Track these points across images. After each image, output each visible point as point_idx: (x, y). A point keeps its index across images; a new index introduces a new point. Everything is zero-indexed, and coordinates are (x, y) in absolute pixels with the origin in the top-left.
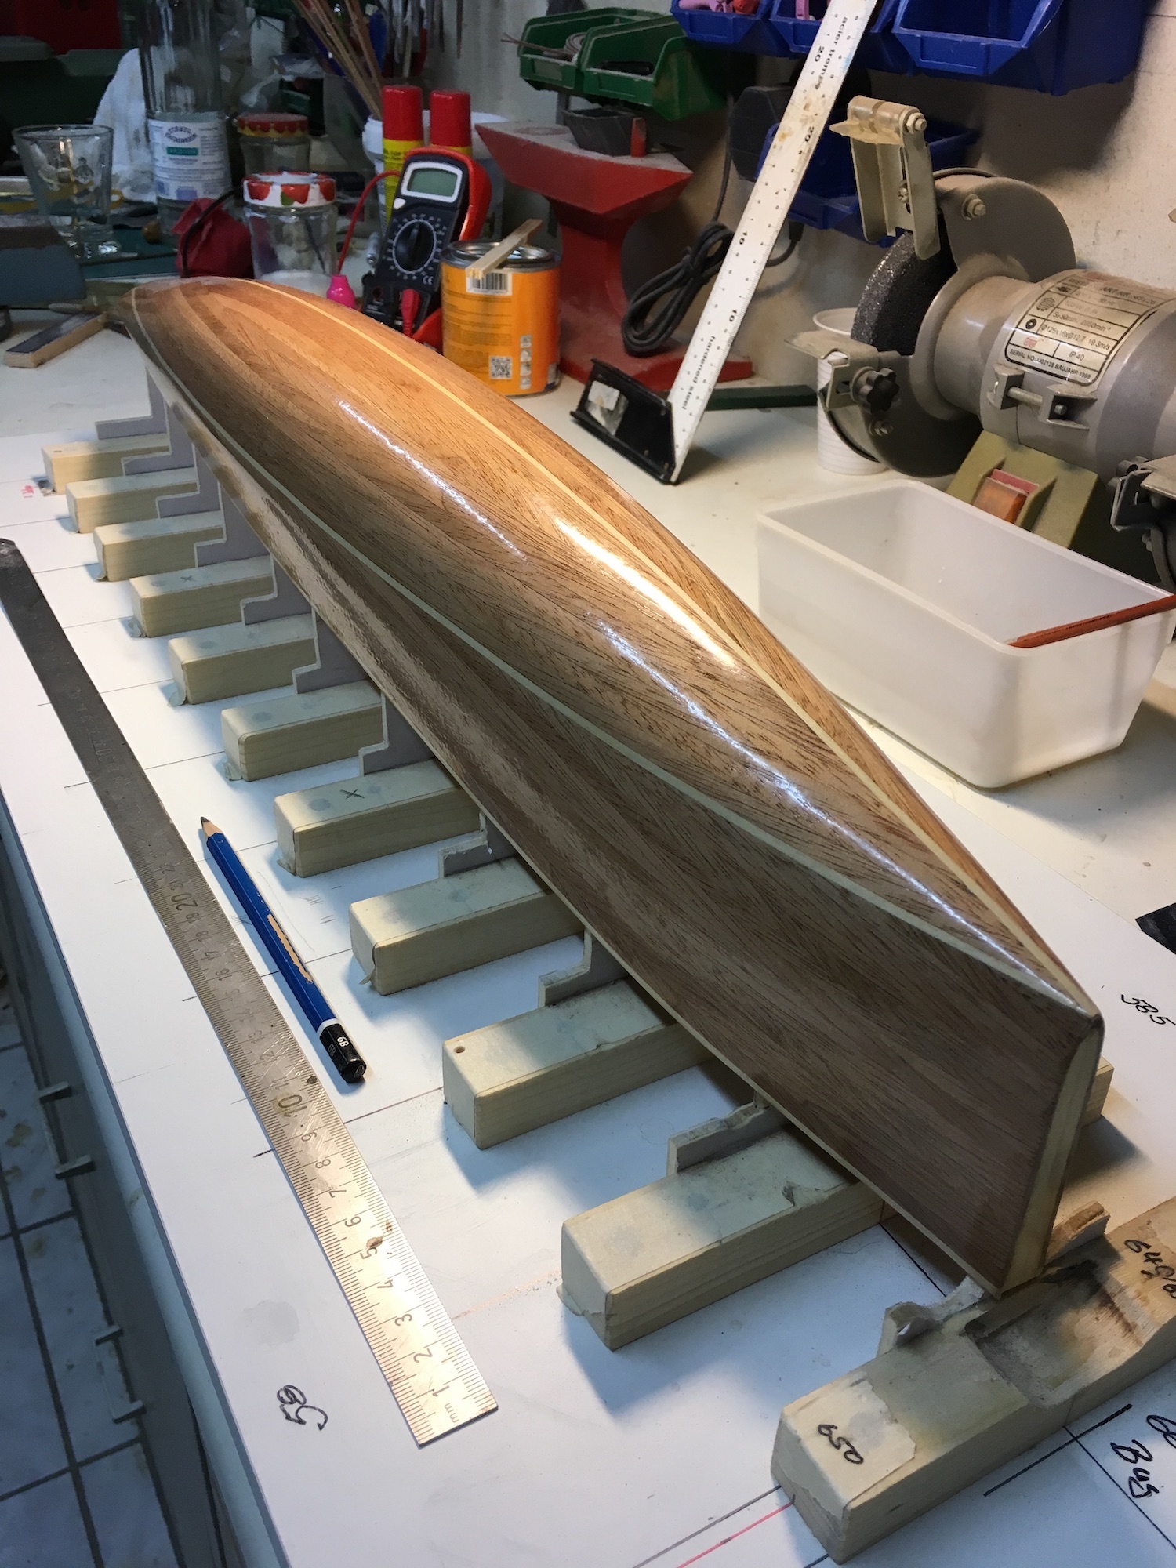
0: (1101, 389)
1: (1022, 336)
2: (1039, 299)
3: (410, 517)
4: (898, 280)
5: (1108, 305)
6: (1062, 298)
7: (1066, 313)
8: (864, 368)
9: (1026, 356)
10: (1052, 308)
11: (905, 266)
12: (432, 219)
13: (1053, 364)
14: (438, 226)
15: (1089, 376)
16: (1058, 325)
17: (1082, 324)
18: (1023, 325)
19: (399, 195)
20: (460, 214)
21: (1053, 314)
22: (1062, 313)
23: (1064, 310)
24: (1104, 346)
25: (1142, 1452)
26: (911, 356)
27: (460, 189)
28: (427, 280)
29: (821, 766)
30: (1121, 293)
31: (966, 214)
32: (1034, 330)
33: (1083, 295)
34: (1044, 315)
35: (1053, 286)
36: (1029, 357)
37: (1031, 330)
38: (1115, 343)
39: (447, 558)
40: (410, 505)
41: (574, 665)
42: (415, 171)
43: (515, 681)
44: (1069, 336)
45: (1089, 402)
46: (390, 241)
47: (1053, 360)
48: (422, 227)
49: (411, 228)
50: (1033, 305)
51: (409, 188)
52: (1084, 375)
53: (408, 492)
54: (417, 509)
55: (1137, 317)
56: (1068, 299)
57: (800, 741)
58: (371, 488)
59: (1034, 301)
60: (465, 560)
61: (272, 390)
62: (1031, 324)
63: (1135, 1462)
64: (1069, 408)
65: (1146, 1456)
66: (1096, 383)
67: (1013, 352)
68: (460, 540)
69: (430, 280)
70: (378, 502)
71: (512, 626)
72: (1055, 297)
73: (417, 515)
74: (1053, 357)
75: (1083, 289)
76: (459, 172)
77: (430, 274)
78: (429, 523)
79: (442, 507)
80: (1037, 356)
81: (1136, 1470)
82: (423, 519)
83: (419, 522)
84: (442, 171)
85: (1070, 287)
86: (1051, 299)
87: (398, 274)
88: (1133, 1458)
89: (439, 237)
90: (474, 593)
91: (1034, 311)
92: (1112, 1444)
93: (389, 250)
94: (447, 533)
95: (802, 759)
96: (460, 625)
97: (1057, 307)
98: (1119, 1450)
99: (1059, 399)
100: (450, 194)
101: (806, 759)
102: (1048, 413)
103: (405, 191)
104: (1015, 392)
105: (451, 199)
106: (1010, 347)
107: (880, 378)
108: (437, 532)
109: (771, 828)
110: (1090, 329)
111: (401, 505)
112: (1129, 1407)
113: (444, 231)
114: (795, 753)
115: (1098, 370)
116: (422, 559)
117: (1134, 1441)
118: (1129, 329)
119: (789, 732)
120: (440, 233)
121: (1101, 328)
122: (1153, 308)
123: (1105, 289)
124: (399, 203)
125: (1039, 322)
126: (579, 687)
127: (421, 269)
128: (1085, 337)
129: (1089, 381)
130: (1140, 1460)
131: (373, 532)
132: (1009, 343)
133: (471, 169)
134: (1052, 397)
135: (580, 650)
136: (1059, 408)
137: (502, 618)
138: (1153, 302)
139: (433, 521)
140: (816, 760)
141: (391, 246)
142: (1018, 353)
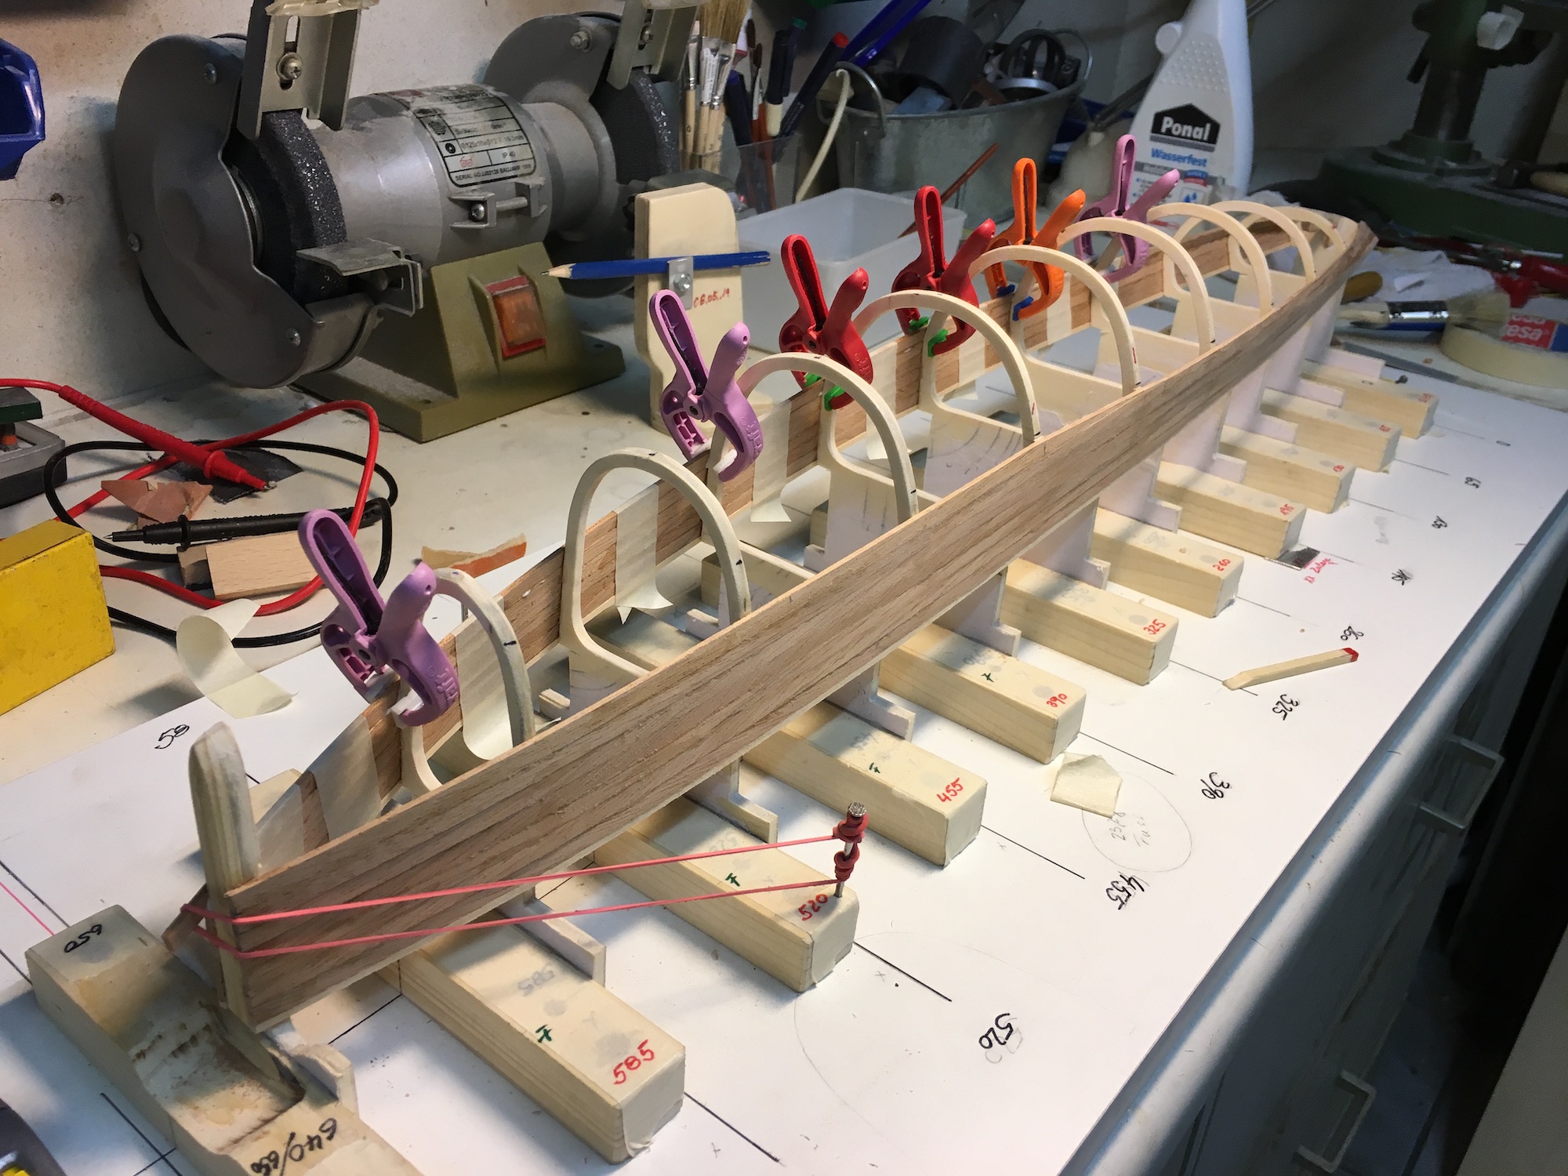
1: (455, 163)
2: (425, 127)
7: (462, 127)
10: (448, 130)
15: (529, 166)
16: (470, 139)
21: (454, 132)
22: (460, 129)
24: (518, 138)
32: (458, 150)
36: (474, 175)
38: (521, 132)
47: (496, 168)
50: (430, 133)
56: (444, 117)
62: (450, 148)
66: (538, 167)
67: (459, 178)
74: (492, 165)
80: (480, 171)
97: (449, 126)
106: (453, 176)
115: (532, 156)
118: (515, 118)
121: (499, 126)
125: (454, 144)
129: (533, 166)
142: (464, 177)
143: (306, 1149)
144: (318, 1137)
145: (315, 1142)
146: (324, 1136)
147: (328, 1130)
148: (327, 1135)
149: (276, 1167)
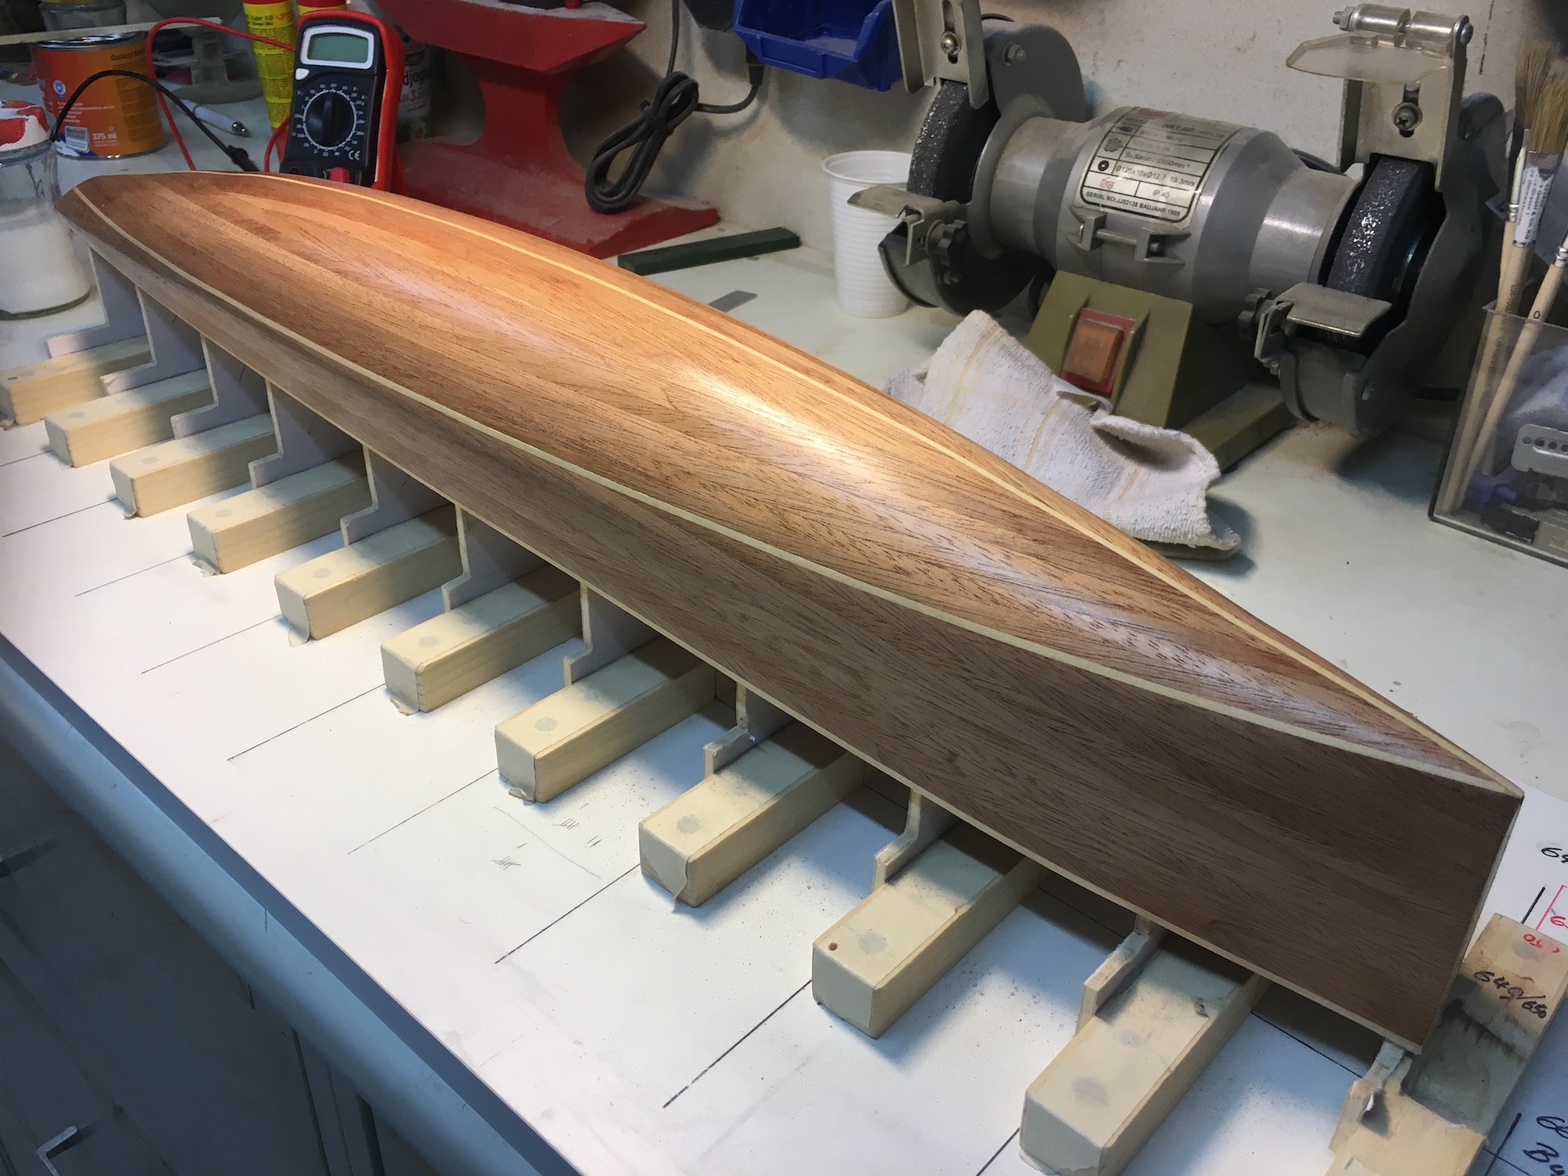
0: (1195, 225)
1: (1095, 179)
2: (1103, 140)
3: (629, 420)
4: (951, 129)
5: (1177, 142)
6: (1128, 138)
7: (1138, 152)
8: (936, 222)
9: (1105, 197)
10: (1121, 149)
11: (956, 116)
12: (345, 88)
13: (1137, 203)
14: (354, 95)
15: (1179, 213)
16: (1132, 165)
17: (1158, 162)
18: (1095, 167)
19: (299, 64)
20: (378, 80)
21: (1124, 154)
22: (1133, 153)
23: (1135, 149)
24: (1188, 182)
25: (1549, 1151)
26: (969, 204)
27: (375, 51)
28: (353, 155)
29: (1186, 611)
30: (1185, 129)
31: (1007, 60)
32: (1109, 170)
33: (1148, 133)
34: (1116, 155)
35: (1113, 127)
36: (1108, 198)
37: (1105, 172)
38: (1199, 179)
39: (693, 458)
40: (627, 408)
41: (887, 550)
42: (314, 37)
43: (814, 573)
44: (1149, 175)
45: (1184, 237)
46: (298, 116)
47: (1136, 200)
48: (336, 96)
49: (323, 98)
50: (1099, 147)
51: (309, 57)
52: (1173, 212)
53: (620, 395)
54: (639, 412)
55: (1212, 153)
56: (1134, 139)
57: (1154, 591)
58: (567, 394)
59: (1099, 143)
60: (717, 458)
61: (384, 299)
62: (1103, 166)
63: (1547, 1161)
64: (1163, 243)
65: (1553, 1153)
66: (1188, 219)
67: (1089, 194)
68: (705, 438)
69: (357, 155)
70: (582, 409)
71: (797, 519)
72: (1120, 137)
73: (639, 417)
74: (1135, 196)
75: (1145, 127)
76: (370, 37)
77: (355, 148)
78: (659, 425)
79: (670, 407)
80: (1117, 197)
81: (1552, 1167)
82: (649, 421)
83: (644, 424)
84: (347, 35)
85: (1132, 127)
86: (1116, 139)
87: (316, 152)
88: (1545, 1158)
89: (358, 108)
90: (739, 490)
91: (1102, 152)
92: (1525, 1151)
93: (299, 126)
94: (686, 432)
95: (1165, 609)
96: (726, 524)
97: (1126, 147)
98: (1534, 1155)
99: (1154, 238)
100: (364, 61)
101: (1169, 607)
102: (1145, 252)
103: (305, 60)
104: (1101, 233)
105: (367, 65)
106: (1085, 190)
107: (957, 230)
108: (671, 435)
109: (1157, 678)
110: (1171, 168)
111: (614, 408)
112: (1519, 1116)
113: (363, 100)
114: (1156, 604)
115: (1188, 206)
116: (659, 462)
117: (1538, 1144)
118: (1209, 165)
119: (1140, 584)
120: (359, 102)
121: (1179, 165)
122: (1225, 142)
123: (1167, 126)
124: (302, 74)
125: (1112, 163)
126: (898, 570)
127: (344, 143)
128: (1165, 176)
129: (1180, 217)
130: (1551, 1158)
131: (583, 439)
132: (1083, 186)
133: (382, 30)
134: (1148, 237)
135: (888, 533)
136: (1155, 246)
137: (782, 512)
138: (1222, 136)
139: (664, 422)
140: (1178, 607)
141: (300, 121)
142: (1095, 195)
143: (1509, 987)
144: (1496, 981)
145: (1500, 982)
146: (1492, 979)
147: (1486, 977)
148: (1490, 977)
149: (1535, 1003)
